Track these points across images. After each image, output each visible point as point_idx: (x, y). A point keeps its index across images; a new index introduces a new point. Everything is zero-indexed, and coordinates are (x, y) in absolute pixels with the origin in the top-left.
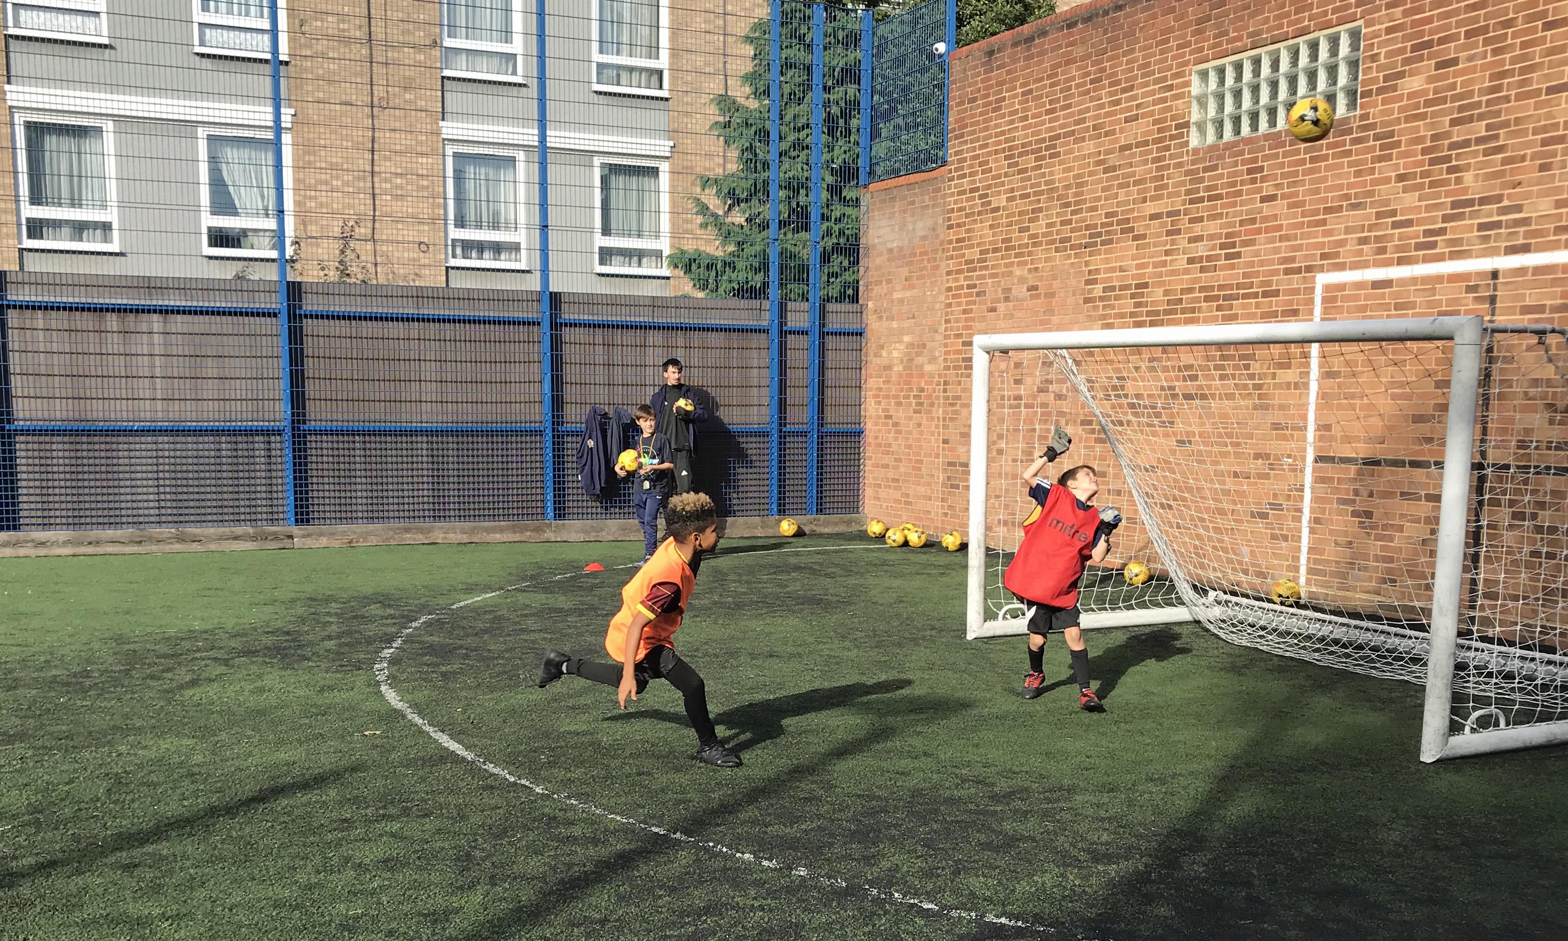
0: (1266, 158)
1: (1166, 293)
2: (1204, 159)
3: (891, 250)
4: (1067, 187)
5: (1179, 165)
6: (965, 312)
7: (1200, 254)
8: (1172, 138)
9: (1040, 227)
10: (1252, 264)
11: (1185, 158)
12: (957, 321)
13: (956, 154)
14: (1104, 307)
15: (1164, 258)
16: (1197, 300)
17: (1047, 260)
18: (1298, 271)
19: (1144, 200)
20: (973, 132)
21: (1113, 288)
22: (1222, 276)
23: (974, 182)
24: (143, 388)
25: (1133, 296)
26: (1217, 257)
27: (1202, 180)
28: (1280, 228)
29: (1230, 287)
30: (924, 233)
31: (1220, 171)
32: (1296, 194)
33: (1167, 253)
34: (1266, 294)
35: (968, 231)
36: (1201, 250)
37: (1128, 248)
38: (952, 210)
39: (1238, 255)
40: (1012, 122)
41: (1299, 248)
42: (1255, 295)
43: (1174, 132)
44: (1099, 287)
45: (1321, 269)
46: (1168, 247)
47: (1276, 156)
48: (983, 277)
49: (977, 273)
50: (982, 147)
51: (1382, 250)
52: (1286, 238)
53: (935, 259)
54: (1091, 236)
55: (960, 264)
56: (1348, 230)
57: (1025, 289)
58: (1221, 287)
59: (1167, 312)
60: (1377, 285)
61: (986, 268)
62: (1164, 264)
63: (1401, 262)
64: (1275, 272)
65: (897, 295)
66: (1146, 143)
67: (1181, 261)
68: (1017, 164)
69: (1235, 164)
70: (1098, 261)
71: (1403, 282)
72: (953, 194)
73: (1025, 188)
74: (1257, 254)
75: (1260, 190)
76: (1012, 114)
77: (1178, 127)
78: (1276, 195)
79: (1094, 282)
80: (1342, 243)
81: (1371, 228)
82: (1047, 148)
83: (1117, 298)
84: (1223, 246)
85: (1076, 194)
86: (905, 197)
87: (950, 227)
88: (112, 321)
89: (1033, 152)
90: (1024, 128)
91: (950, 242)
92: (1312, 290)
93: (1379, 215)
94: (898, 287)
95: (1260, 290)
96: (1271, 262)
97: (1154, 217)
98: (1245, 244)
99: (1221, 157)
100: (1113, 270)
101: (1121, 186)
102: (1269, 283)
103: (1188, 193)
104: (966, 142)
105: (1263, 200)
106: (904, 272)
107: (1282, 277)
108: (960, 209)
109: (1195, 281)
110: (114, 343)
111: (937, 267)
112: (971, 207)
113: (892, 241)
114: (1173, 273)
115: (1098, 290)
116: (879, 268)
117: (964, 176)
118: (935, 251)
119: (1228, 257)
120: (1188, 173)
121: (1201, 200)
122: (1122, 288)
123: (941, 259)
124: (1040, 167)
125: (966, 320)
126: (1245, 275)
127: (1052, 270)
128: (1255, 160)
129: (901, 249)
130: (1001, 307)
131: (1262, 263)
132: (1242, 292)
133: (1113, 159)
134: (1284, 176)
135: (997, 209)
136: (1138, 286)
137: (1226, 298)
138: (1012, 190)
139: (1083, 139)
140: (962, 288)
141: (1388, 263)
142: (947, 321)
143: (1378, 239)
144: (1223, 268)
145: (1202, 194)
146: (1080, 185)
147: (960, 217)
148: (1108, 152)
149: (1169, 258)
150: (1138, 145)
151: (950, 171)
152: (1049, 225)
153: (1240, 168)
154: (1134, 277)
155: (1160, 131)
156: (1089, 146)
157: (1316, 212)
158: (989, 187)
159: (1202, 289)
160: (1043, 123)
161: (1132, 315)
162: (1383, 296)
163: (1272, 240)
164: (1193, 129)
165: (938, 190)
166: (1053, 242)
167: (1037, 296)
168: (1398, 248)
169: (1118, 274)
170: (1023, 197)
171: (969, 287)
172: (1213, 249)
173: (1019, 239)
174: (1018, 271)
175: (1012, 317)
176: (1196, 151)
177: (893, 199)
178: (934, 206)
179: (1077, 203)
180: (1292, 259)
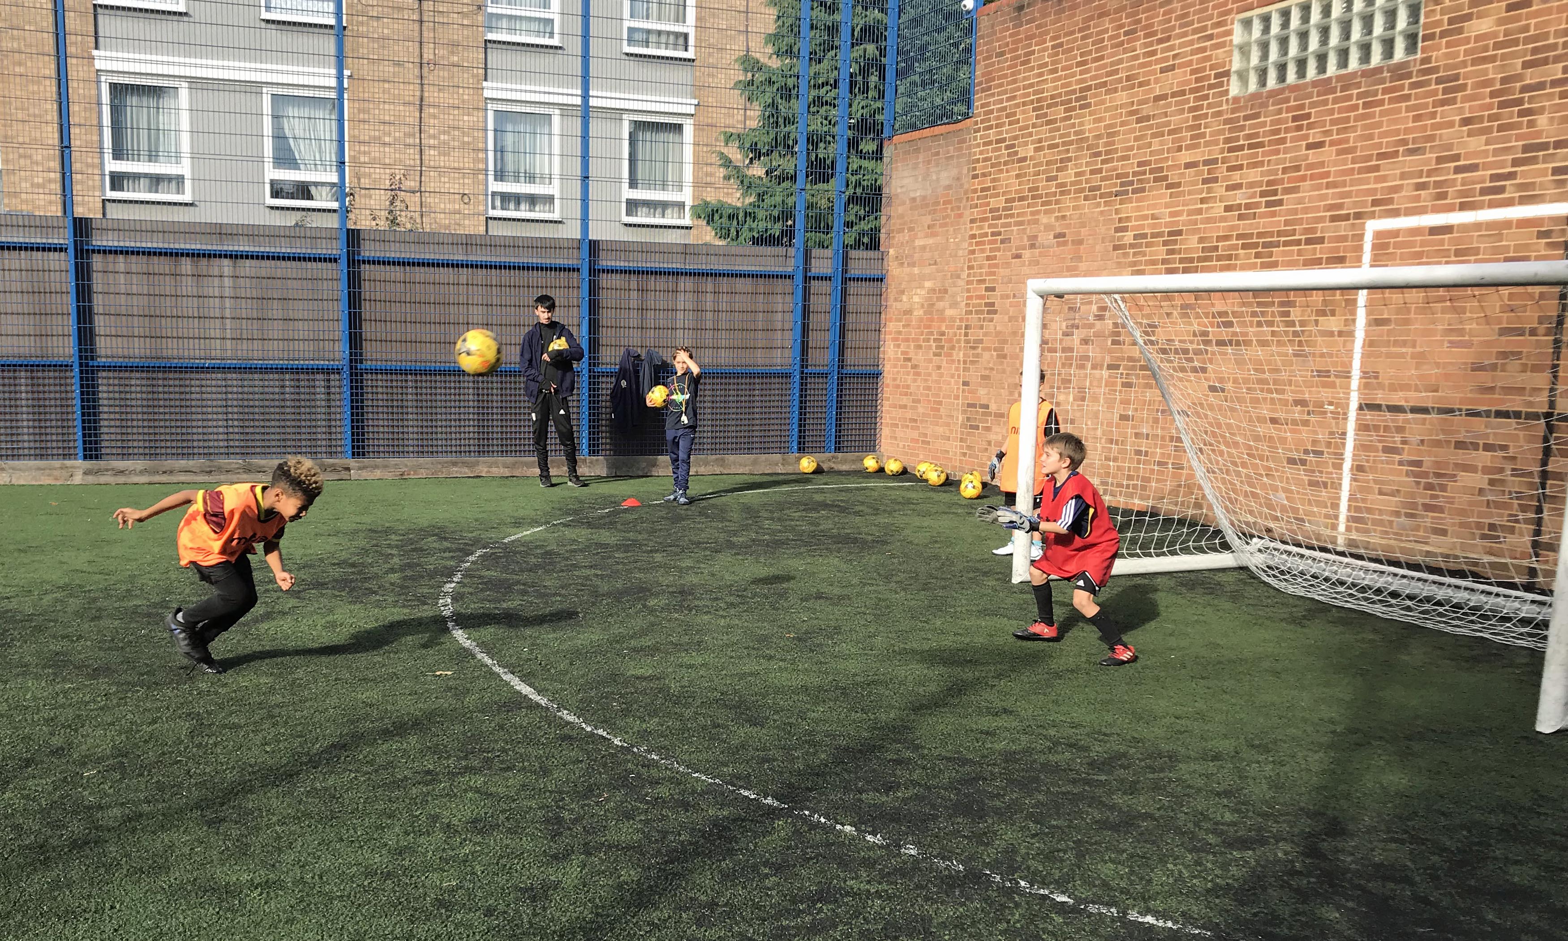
0: (1313, 105)
1: (1201, 240)
2: (1245, 108)
3: (914, 200)
4: (1098, 137)
5: (1219, 114)
6: (988, 258)
7: (1238, 202)
8: (1211, 87)
9: (1069, 176)
10: (1295, 212)
11: (1225, 107)
12: (981, 267)
13: (983, 106)
14: (1135, 254)
15: (1200, 206)
16: (1235, 247)
17: (1075, 208)
18: (1346, 217)
19: (1180, 149)
20: (1001, 85)
21: (1144, 236)
22: (1262, 224)
23: (1001, 133)
24: (214, 329)
25: (1165, 243)
26: (1257, 205)
27: (1242, 128)
28: (1327, 174)
29: (1271, 234)
30: (947, 183)
31: (1262, 119)
32: (1347, 140)
33: (1202, 201)
34: (1309, 242)
35: (994, 180)
36: (1240, 198)
37: (1162, 196)
38: (978, 161)
39: (1280, 203)
40: (1041, 75)
41: (1348, 195)
42: (1298, 243)
43: (1213, 81)
44: (1131, 234)
45: (1372, 215)
46: (1204, 195)
47: (1325, 103)
48: (1008, 225)
49: (1003, 221)
50: (1009, 99)
51: (1443, 196)
52: (1334, 185)
53: (959, 208)
54: (1122, 184)
55: (985, 212)
56: (1403, 176)
57: (1051, 237)
58: (1260, 235)
59: (1200, 260)
60: (1434, 231)
61: (1012, 216)
62: (1199, 211)
63: (1463, 207)
64: (1321, 219)
65: (918, 243)
66: (1184, 93)
67: (1218, 209)
68: (1046, 115)
69: (1280, 112)
70: (1129, 209)
71: (1465, 228)
72: (978, 145)
73: (1054, 138)
74: (1300, 201)
75: (1306, 137)
76: (1040, 66)
77: (1217, 76)
78: (1324, 142)
79: (1125, 229)
80: (1396, 189)
81: (1430, 173)
82: (1078, 100)
83: (1148, 245)
84: (1263, 194)
85: (1107, 144)
86: (930, 149)
87: (975, 177)
88: (186, 265)
89: (1063, 103)
90: (1054, 80)
91: (975, 191)
92: (1361, 237)
93: (1439, 160)
94: (920, 234)
95: (1303, 237)
96: (1317, 209)
97: (1188, 166)
98: (1287, 191)
99: (1264, 105)
100: (1145, 218)
101: (1154, 136)
102: (1313, 230)
103: (1227, 141)
104: (993, 95)
105: (1309, 147)
106: (927, 220)
107: (1328, 224)
108: (985, 160)
109: (1232, 228)
110: (188, 286)
111: (960, 216)
112: (997, 157)
113: (915, 190)
114: (1208, 220)
115: (1128, 237)
116: (901, 216)
117: (990, 128)
118: (960, 200)
119: (1269, 204)
120: (1226, 122)
121: (1241, 148)
122: (1154, 235)
123: (965, 208)
124: (1069, 118)
125: (990, 266)
126: (1286, 223)
127: (1080, 218)
128: (1302, 107)
129: (924, 198)
130: (1027, 254)
131: (1306, 210)
132: (1283, 239)
133: (1147, 109)
134: (1333, 122)
135: (1024, 159)
136: (1171, 234)
137: (1265, 245)
138: (1040, 141)
139: (1115, 90)
140: (986, 235)
141: (1450, 209)
142: (970, 268)
143: (1437, 184)
144: (1263, 215)
145: (1241, 142)
146: (1110, 135)
147: (985, 167)
148: (1141, 103)
149: (1204, 206)
150: (1174, 95)
151: (976, 123)
152: (1077, 174)
153: (1284, 115)
154: (1167, 225)
155: (1197, 80)
156: (1122, 97)
157: (1369, 158)
158: (1016, 138)
159: (1239, 237)
160: (1073, 75)
161: (1164, 261)
162: (1442, 242)
163: (1318, 187)
164: (1234, 79)
165: (963, 141)
166: (1082, 190)
167: (1065, 243)
168: (1462, 194)
169: (1150, 221)
170: (1051, 147)
171: (993, 234)
172: (1253, 196)
173: (1048, 187)
174: (1044, 219)
175: (1037, 263)
176: (1236, 100)
177: (917, 151)
178: (958, 157)
179: (1107, 153)
180: (1340, 206)
